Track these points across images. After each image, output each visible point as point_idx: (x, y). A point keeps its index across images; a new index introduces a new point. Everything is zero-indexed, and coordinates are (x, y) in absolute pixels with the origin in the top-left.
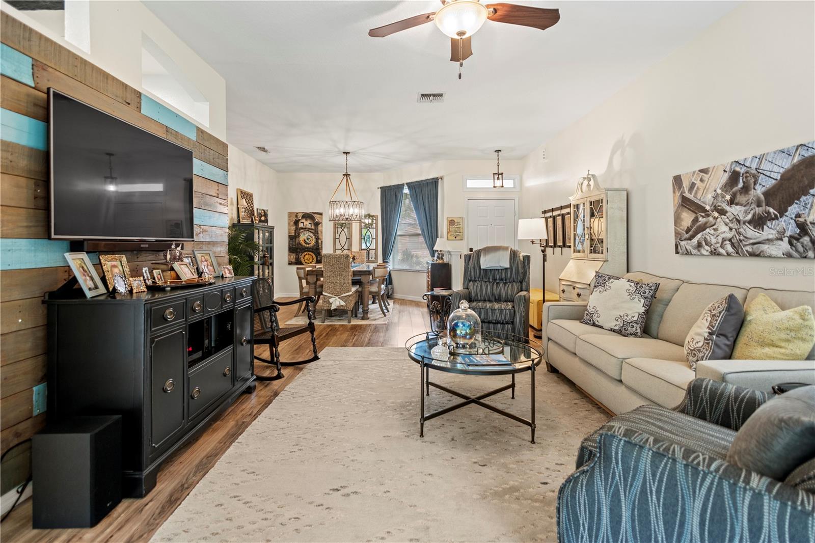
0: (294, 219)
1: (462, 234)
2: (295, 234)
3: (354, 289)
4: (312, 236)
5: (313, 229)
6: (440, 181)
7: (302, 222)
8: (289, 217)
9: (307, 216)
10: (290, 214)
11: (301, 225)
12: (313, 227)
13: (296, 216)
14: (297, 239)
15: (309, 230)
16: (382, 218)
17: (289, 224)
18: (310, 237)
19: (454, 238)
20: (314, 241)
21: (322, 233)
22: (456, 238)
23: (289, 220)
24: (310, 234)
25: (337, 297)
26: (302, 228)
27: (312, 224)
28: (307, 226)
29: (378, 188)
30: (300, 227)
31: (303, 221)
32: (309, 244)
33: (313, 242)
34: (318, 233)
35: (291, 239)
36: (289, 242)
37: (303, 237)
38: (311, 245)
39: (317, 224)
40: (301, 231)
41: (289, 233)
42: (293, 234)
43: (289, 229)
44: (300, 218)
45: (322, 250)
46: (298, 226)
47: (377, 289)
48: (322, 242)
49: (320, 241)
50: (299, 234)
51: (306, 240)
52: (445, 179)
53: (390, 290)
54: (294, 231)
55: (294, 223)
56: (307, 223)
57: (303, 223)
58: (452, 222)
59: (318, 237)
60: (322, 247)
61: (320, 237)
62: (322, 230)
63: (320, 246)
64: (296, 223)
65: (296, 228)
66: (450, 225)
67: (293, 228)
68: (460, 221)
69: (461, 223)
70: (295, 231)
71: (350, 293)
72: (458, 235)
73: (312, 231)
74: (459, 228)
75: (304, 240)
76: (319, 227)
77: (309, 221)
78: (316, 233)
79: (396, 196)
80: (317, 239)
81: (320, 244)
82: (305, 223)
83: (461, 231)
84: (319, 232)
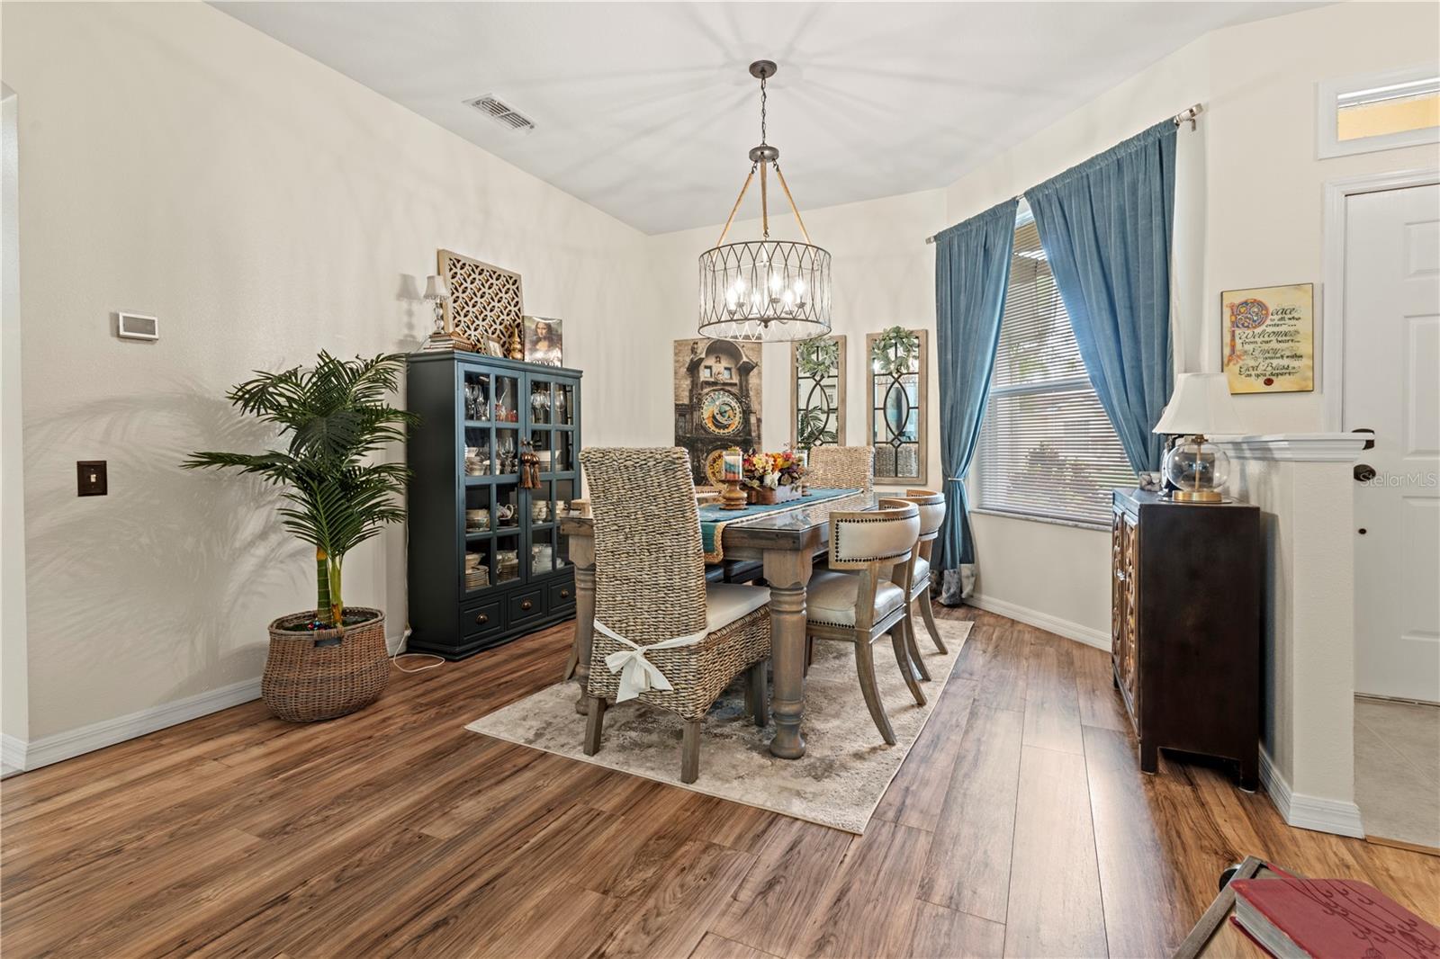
0: (688, 360)
1: (1306, 362)
2: (691, 399)
3: (725, 613)
4: (733, 404)
5: (735, 384)
6: (1183, 132)
7: (706, 367)
8: (676, 354)
9: (721, 349)
10: (679, 344)
11: (704, 375)
12: (736, 380)
13: (693, 351)
14: (696, 415)
15: (723, 387)
16: (939, 337)
17: (676, 373)
18: (728, 408)
19: (1259, 385)
20: (737, 418)
21: (759, 393)
22: (1269, 382)
23: (676, 361)
24: (728, 399)
25: (641, 649)
26: (708, 383)
27: (734, 371)
28: (720, 377)
29: (928, 241)
30: (702, 379)
31: (711, 361)
32: (726, 427)
33: (736, 422)
34: (747, 396)
35: (680, 415)
36: (677, 421)
37: (708, 410)
38: (730, 430)
39: (745, 370)
40: (706, 391)
41: (677, 397)
42: (686, 401)
43: (677, 388)
44: (703, 356)
45: (760, 443)
46: (699, 377)
47: (852, 612)
48: (759, 421)
49: (753, 420)
50: (700, 400)
51: (718, 417)
52: (1209, 120)
53: (965, 581)
54: (688, 394)
55: (688, 369)
56: (720, 369)
57: (710, 368)
58: (1247, 313)
59: (749, 407)
60: (759, 436)
61: (754, 406)
62: (760, 385)
63: (753, 434)
64: (694, 368)
65: (692, 382)
66: (1235, 324)
67: (687, 383)
68: (1301, 301)
69: (1305, 313)
70: (691, 391)
71: (697, 638)
72: (1286, 371)
73: (734, 390)
74: (1289, 336)
75: (714, 417)
76: (753, 379)
77: (725, 363)
78: (742, 395)
79: (986, 250)
80: (747, 412)
81: (754, 428)
82: (714, 370)
83: (1304, 347)
84: (751, 393)
